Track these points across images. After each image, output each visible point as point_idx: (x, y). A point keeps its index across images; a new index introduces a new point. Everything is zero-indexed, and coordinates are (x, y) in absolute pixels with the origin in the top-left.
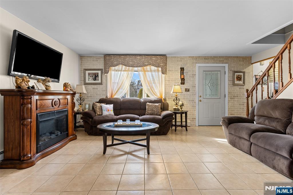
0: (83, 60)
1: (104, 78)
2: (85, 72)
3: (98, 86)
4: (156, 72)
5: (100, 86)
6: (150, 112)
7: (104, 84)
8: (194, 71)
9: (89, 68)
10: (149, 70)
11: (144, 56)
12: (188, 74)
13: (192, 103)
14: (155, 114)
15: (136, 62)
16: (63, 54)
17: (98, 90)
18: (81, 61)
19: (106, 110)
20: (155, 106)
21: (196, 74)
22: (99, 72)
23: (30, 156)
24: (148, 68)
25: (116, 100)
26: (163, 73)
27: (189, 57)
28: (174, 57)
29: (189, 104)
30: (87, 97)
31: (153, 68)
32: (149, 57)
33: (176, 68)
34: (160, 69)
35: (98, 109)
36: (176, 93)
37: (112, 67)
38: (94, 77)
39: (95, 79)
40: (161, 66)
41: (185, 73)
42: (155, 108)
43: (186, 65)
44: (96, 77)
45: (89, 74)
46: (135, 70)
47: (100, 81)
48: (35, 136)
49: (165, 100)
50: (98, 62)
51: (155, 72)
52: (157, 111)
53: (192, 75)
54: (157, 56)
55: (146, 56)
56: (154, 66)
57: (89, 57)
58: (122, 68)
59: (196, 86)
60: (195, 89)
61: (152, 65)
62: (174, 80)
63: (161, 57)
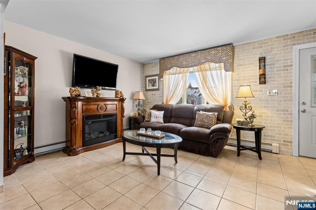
0: (145, 67)
1: (161, 83)
2: (146, 79)
3: (156, 92)
4: (217, 70)
5: (158, 92)
6: (199, 123)
7: (161, 90)
8: (288, 60)
9: (149, 75)
10: (208, 68)
11: (199, 52)
12: (276, 65)
13: (284, 114)
14: (206, 126)
15: (190, 61)
16: (118, 65)
17: (156, 96)
18: (144, 68)
19: (154, 117)
20: (208, 115)
21: (293, 64)
22: (157, 78)
23: (75, 147)
24: (207, 65)
25: (167, 107)
26: (226, 70)
27: (277, 37)
28: (246, 44)
29: (276, 116)
30: (148, 103)
31: (213, 65)
32: (207, 52)
33: (252, 60)
34: (222, 64)
35: (147, 115)
36: (245, 97)
37: (166, 70)
38: (153, 83)
39: (153, 85)
40: (224, 61)
41: (269, 65)
42: (207, 119)
43: (271, 52)
44: (154, 83)
45: (149, 80)
46: (190, 71)
47: (157, 87)
48: (82, 133)
49: (231, 107)
50: (156, 67)
51: (215, 70)
52: (209, 123)
53: (284, 66)
54: (218, 48)
55: (203, 51)
56: (214, 62)
57: (149, 64)
58: (176, 70)
59: (293, 85)
60: (291, 90)
61: (211, 62)
62: (248, 79)
63: (224, 48)
